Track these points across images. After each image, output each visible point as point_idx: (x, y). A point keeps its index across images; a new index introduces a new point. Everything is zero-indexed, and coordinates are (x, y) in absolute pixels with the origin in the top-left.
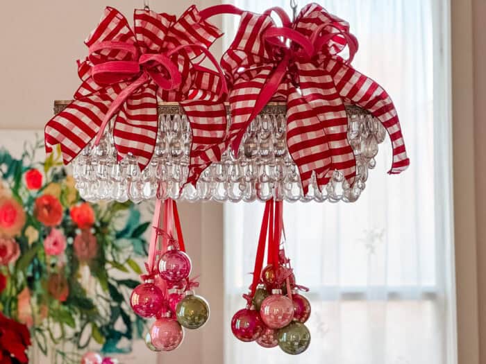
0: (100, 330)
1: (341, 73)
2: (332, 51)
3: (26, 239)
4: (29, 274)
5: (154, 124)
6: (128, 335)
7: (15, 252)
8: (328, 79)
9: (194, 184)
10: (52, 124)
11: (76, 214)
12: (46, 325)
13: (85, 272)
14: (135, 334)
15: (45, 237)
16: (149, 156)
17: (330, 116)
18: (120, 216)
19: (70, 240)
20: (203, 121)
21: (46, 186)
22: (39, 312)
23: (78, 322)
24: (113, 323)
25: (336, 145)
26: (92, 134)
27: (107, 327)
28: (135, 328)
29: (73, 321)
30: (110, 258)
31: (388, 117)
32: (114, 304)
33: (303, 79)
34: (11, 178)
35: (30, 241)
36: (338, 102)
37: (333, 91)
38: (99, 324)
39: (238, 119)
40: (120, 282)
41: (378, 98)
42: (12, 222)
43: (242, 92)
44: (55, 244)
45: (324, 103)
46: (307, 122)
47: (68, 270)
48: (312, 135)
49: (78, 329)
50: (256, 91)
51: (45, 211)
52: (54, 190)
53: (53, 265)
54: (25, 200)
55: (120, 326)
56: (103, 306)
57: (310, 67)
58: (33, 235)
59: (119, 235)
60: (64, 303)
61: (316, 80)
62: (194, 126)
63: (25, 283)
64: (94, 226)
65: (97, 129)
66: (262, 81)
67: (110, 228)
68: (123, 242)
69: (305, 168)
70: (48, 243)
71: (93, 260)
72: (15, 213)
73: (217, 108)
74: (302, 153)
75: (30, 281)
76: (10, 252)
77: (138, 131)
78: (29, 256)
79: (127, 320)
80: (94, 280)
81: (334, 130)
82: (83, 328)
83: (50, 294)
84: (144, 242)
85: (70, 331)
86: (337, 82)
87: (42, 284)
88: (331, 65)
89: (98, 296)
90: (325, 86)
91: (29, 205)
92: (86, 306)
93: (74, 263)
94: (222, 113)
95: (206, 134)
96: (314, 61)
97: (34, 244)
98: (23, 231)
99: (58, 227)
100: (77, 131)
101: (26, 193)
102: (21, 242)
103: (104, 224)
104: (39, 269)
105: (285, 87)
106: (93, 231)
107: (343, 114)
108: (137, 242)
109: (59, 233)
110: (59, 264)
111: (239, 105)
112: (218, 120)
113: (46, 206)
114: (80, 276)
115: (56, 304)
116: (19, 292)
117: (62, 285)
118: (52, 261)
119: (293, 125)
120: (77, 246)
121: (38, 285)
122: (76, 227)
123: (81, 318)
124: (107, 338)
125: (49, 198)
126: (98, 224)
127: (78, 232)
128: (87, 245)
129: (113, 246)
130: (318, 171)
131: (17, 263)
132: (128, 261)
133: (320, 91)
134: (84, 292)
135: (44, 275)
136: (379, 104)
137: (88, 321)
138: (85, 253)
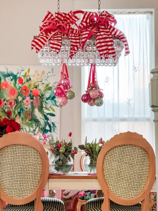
0: (41, 129)
1: (112, 29)
2: (110, 24)
3: (18, 100)
4: (19, 111)
5: (61, 41)
6: (50, 131)
7: (14, 104)
8: (108, 30)
9: (71, 58)
10: (33, 41)
11: (34, 92)
12: (24, 127)
13: (36, 110)
14: (52, 131)
15: (24, 99)
16: (59, 49)
17: (108, 40)
18: (48, 93)
19: (32, 100)
20: (74, 41)
21: (25, 83)
22: (22, 123)
23: (34, 126)
24: (45, 127)
25: (110, 47)
26: (44, 44)
27: (44, 128)
28: (52, 128)
29: (33, 126)
30: (44, 106)
31: (124, 40)
32: (46, 121)
33: (101, 30)
34: (13, 81)
35: (19, 101)
36: (110, 36)
37: (109, 33)
38: (41, 127)
39: (83, 40)
40: (48, 114)
41: (121, 35)
42: (14, 94)
43: (84, 33)
44: (27, 101)
45: (107, 36)
46: (102, 41)
47: (31, 110)
48: (103, 44)
49: (34, 129)
50: (88, 32)
51: (24, 91)
52: (27, 84)
53: (26, 108)
54: (18, 88)
55: (47, 128)
56: (42, 122)
57: (103, 27)
58: (20, 99)
59: (47, 99)
60: (30, 120)
61: (105, 30)
62: (71, 42)
63: (18, 114)
64: (39, 96)
65: (45, 43)
66: (90, 30)
67: (44, 96)
68: (48, 101)
69: (101, 53)
70: (25, 101)
71: (39, 107)
72: (14, 92)
73: (78, 38)
74: (100, 49)
75: (19, 113)
76: (13, 104)
77: (56, 43)
78: (19, 105)
79: (50, 126)
80: (39, 113)
81: (109, 43)
82: (36, 129)
83: (25, 117)
84: (55, 101)
85: (32, 129)
86: (110, 31)
87: (23, 114)
88: (109, 27)
89: (41, 118)
90: (107, 32)
91: (19, 89)
92: (37, 121)
93: (33, 108)
94: (79, 39)
95: (74, 44)
96: (104, 25)
97: (20, 102)
98: (17, 98)
99: (28, 96)
100: (40, 43)
101: (18, 85)
102: (16, 101)
103: (43, 95)
104: (22, 109)
105: (96, 31)
106: (39, 97)
107: (112, 39)
108: (53, 101)
109: (28, 98)
110: (28, 108)
111: (84, 36)
112: (78, 41)
113: (24, 90)
114: (35, 112)
115: (27, 121)
116: (16, 117)
117: (29, 115)
118: (26, 107)
119: (98, 41)
120: (34, 102)
121: (22, 114)
122: (34, 96)
123: (35, 125)
124: (44, 132)
125: (25, 87)
126: (41, 95)
127: (34, 98)
128: (37, 102)
129: (45, 102)
130: (105, 54)
131: (15, 107)
132: (50, 107)
133: (106, 33)
134: (36, 117)
135: (24, 112)
136: (122, 37)
137: (38, 126)
138: (37, 105)
